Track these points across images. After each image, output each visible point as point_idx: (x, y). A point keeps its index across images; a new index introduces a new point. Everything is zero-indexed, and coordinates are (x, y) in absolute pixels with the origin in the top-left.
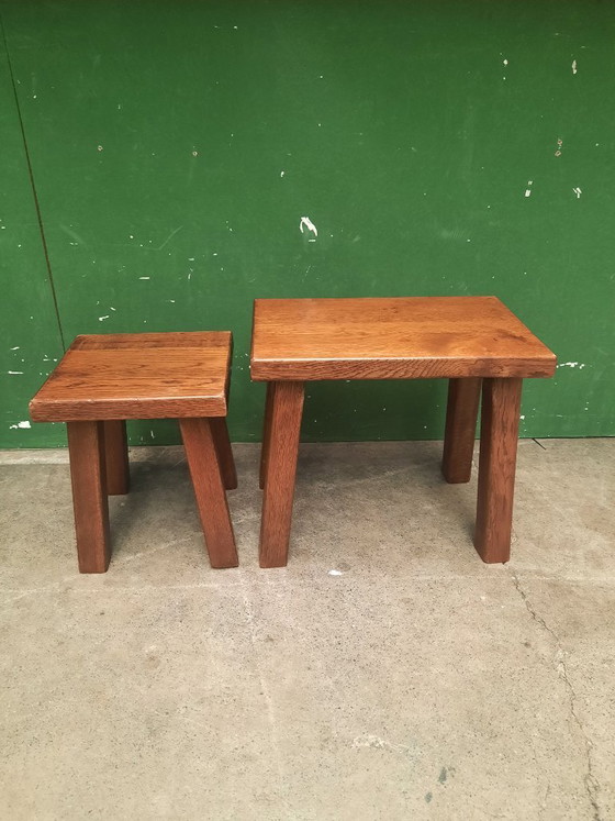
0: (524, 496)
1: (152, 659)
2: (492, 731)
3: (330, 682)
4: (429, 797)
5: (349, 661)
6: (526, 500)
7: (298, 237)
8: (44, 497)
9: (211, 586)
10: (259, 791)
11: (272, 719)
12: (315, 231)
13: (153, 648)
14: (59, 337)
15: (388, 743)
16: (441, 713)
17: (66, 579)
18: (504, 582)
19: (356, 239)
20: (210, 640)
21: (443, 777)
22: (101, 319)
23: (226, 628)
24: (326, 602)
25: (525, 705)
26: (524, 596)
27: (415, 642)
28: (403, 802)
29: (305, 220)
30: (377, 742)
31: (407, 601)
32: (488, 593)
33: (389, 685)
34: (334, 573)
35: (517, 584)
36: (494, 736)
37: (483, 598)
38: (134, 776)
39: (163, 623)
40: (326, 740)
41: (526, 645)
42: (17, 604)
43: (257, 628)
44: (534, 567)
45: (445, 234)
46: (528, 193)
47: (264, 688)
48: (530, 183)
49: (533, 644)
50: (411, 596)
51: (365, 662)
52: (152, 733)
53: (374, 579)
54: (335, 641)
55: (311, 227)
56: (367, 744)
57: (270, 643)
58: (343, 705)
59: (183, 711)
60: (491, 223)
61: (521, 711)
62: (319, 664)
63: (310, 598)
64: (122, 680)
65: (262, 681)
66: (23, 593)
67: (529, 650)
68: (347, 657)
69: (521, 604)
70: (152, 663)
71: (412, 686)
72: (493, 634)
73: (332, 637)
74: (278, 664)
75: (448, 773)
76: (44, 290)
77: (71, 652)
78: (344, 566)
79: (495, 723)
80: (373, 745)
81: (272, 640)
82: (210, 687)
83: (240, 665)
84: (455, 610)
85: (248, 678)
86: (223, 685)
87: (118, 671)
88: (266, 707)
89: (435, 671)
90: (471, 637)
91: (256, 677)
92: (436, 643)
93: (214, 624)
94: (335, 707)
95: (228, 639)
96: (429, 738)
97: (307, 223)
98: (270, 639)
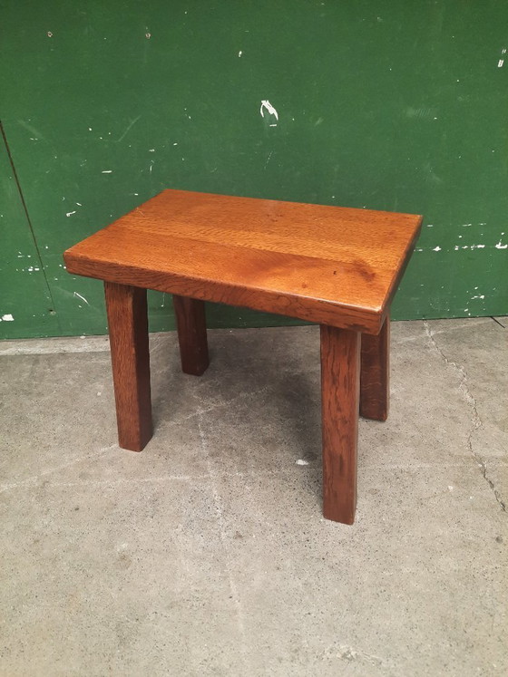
0: (486, 377)
1: (124, 558)
2: (468, 640)
3: (299, 583)
5: (318, 559)
6: (488, 381)
7: (259, 121)
8: (26, 388)
9: (181, 478)
11: (241, 626)
12: (276, 115)
13: (124, 546)
14: (30, 233)
15: (360, 653)
16: (414, 619)
17: (45, 472)
18: (471, 469)
19: (318, 122)
20: (180, 538)
22: (68, 215)
23: (195, 524)
24: (294, 494)
26: (492, 486)
27: (384, 537)
29: (266, 103)
30: (349, 652)
31: (375, 492)
32: (456, 483)
33: (359, 587)
34: (300, 462)
35: (484, 472)
36: (470, 647)
37: (451, 488)
39: (135, 519)
40: (296, 651)
41: (497, 539)
43: (226, 524)
44: (500, 454)
45: (411, 112)
46: (501, 64)
47: (234, 591)
48: (504, 51)
49: (504, 539)
50: (378, 486)
51: (335, 560)
52: (122, 641)
54: (303, 537)
55: (272, 111)
56: (339, 656)
57: (239, 540)
58: (313, 611)
59: (153, 617)
60: (459, 98)
61: (497, 619)
62: (288, 563)
63: (277, 490)
64: (94, 582)
65: (231, 583)
67: (501, 546)
68: (316, 555)
69: (489, 493)
70: (123, 563)
71: (383, 588)
72: (463, 527)
73: (300, 532)
74: (247, 565)
76: (11, 189)
77: (45, 551)
78: (310, 455)
79: (470, 630)
80: (344, 656)
81: (240, 536)
82: (179, 590)
83: (209, 565)
84: (423, 501)
85: (217, 579)
86: (193, 588)
87: (90, 572)
88: (235, 612)
89: (405, 570)
90: (441, 533)
91: (225, 578)
92: (405, 538)
93: (184, 519)
94: (305, 612)
95: (198, 537)
96: (403, 649)
97: (267, 107)
98: (238, 536)
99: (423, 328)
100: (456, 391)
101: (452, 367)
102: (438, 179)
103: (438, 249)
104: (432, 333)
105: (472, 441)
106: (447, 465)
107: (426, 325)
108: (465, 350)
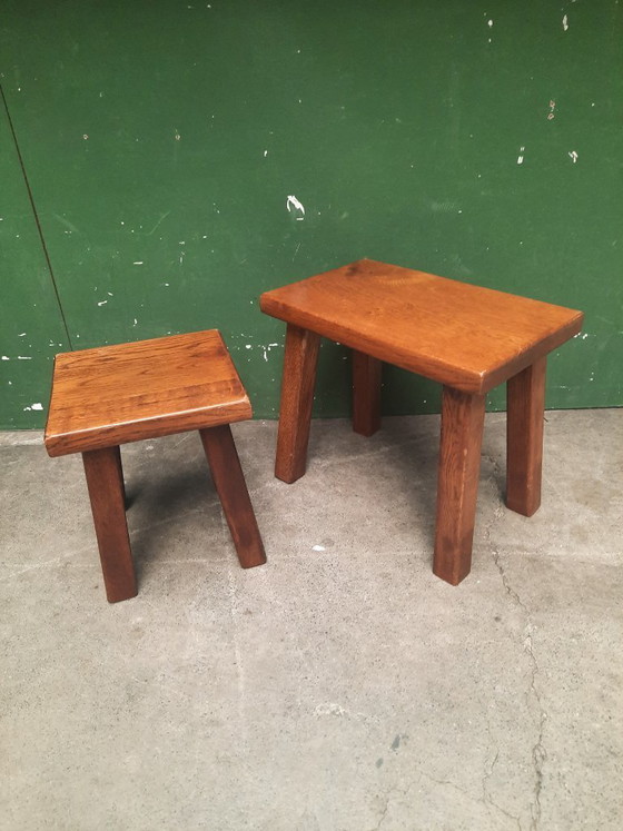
1: (138, 630)
2: (450, 701)
3: (301, 653)
4: (380, 763)
5: (321, 633)
7: (285, 216)
8: (53, 476)
9: (199, 561)
10: (222, 754)
11: (241, 687)
12: (303, 209)
13: (139, 619)
14: (63, 323)
15: (348, 711)
16: (403, 684)
17: (67, 554)
18: (484, 557)
19: (345, 215)
20: (193, 613)
21: (396, 745)
22: (100, 304)
23: (208, 601)
24: (307, 576)
25: (487, 678)
26: (502, 571)
27: (387, 615)
28: (354, 767)
29: (292, 199)
30: (338, 710)
31: (385, 576)
33: (356, 656)
34: (318, 548)
35: (496, 559)
36: (451, 707)
38: (110, 737)
40: (289, 708)
41: (497, 619)
42: (22, 578)
43: (238, 602)
44: (516, 542)
45: (435, 206)
46: (520, 160)
47: (238, 658)
48: (522, 149)
49: (503, 618)
50: (390, 570)
51: (337, 634)
52: (131, 698)
53: (356, 554)
54: (310, 614)
55: (298, 205)
56: (328, 712)
57: (248, 615)
58: (310, 676)
59: (160, 678)
60: (483, 193)
61: (481, 685)
62: (292, 636)
63: (291, 573)
64: (109, 649)
65: (237, 652)
66: (27, 567)
67: (498, 625)
68: (319, 629)
69: (498, 578)
70: (137, 634)
71: (378, 658)
72: (465, 608)
73: (308, 610)
74: (253, 636)
75: (401, 741)
76: (45, 279)
77: (64, 623)
78: (328, 542)
79: (454, 694)
80: (333, 713)
81: (250, 613)
82: (187, 657)
83: (218, 637)
85: (224, 649)
86: (200, 655)
87: (105, 641)
88: (237, 676)
89: (402, 644)
90: (443, 611)
91: (231, 648)
93: (198, 597)
94: (302, 677)
95: (209, 612)
96: (388, 708)
97: (294, 202)
98: (248, 612)
105: (491, 530)
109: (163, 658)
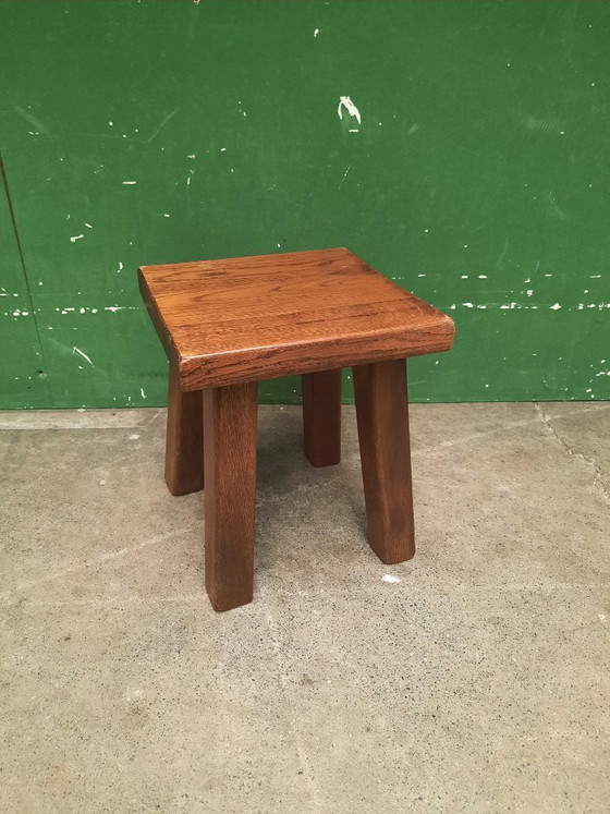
1: (136, 712)
5: (426, 717)
7: (335, 125)
12: (359, 117)
13: (137, 693)
14: (19, 264)
19: (413, 129)
20: (221, 682)
22: (73, 239)
23: (242, 662)
24: (383, 622)
27: (518, 685)
29: (346, 101)
31: (497, 622)
32: (608, 610)
33: (491, 758)
34: (388, 578)
37: (603, 617)
39: (153, 654)
43: (288, 663)
45: (532, 123)
47: (305, 765)
50: (501, 613)
51: (450, 718)
53: (446, 588)
54: (402, 684)
55: (354, 111)
57: (307, 687)
58: (425, 794)
59: (182, 802)
60: (594, 108)
62: (382, 722)
63: (359, 617)
64: (92, 746)
65: (300, 750)
68: (421, 710)
70: (136, 719)
71: (525, 760)
73: (397, 677)
74: (321, 723)
77: (18, 699)
78: (401, 569)
81: (309, 682)
82: (222, 761)
83: (266, 724)
84: (567, 635)
85: (278, 745)
86: (243, 758)
87: (86, 731)
88: (308, 796)
89: (554, 734)
90: (598, 679)
91: (290, 743)
92: (548, 687)
93: (226, 656)
94: (414, 796)
95: (247, 681)
97: (347, 106)
98: (307, 681)
99: (535, 412)
100: (590, 489)
101: (580, 458)
102: (561, 213)
103: (556, 307)
104: (548, 418)
106: (593, 586)
107: (537, 407)
108: (593, 439)
109: (181, 764)
